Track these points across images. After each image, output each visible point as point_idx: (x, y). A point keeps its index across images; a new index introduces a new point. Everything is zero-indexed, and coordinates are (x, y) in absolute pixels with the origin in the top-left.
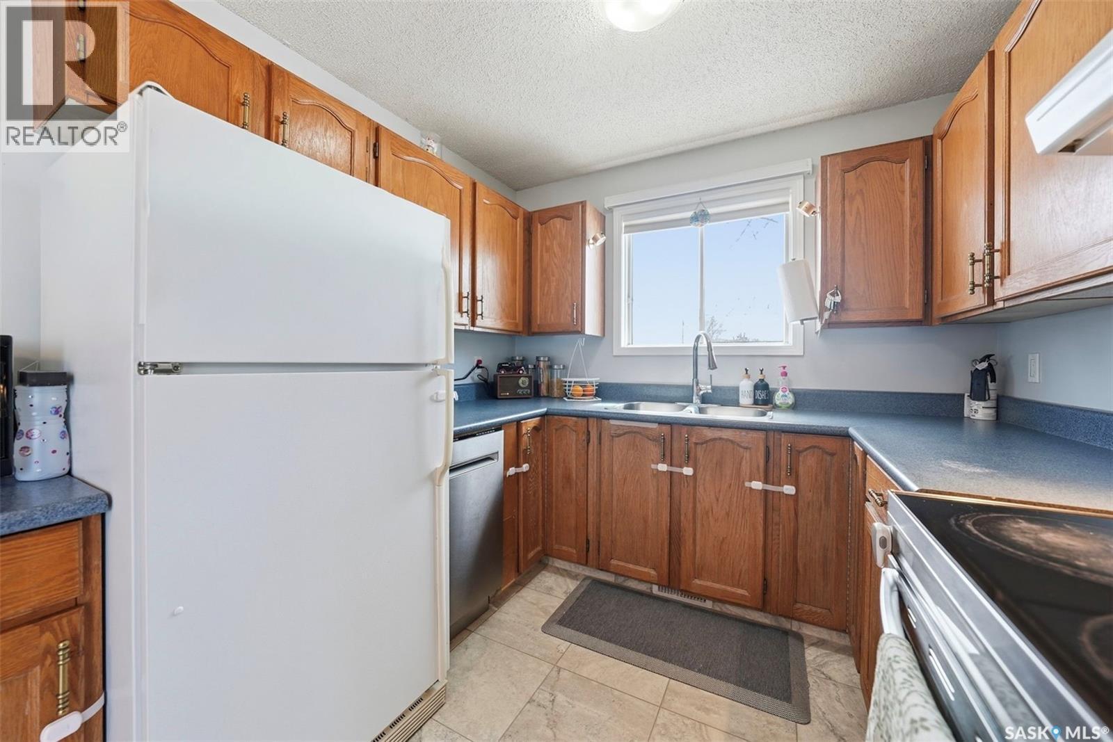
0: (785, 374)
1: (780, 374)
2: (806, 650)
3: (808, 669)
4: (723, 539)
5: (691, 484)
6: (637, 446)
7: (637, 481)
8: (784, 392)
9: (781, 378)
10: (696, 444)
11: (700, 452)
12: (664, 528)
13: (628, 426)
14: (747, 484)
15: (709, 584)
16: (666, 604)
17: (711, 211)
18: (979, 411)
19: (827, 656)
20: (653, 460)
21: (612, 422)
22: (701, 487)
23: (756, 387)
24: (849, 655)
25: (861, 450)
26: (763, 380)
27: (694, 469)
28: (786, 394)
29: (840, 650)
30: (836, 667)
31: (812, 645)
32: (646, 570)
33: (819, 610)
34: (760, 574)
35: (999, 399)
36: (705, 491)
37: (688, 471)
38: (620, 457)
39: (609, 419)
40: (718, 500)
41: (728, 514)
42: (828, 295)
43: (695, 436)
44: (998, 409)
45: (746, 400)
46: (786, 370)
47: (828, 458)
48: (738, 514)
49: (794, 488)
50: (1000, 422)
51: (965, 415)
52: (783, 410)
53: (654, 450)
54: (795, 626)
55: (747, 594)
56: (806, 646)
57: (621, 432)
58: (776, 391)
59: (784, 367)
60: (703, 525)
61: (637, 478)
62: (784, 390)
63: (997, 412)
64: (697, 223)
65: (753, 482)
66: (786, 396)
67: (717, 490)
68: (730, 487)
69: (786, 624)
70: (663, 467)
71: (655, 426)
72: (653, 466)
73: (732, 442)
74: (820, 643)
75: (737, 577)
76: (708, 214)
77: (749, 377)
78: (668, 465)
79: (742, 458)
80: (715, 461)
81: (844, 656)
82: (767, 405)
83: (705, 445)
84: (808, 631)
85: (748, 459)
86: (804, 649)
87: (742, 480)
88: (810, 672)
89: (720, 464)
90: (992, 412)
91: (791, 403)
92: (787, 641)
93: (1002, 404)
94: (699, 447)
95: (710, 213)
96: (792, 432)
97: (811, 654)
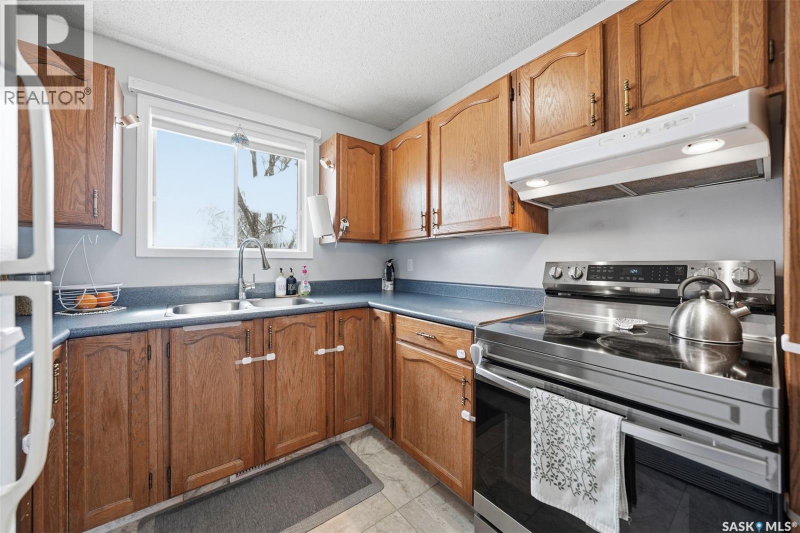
0: (305, 272)
1: (302, 272)
2: (351, 448)
3: (360, 457)
4: (299, 401)
5: (273, 367)
6: (218, 347)
7: (218, 384)
8: (306, 284)
9: (304, 274)
10: (276, 332)
11: (279, 338)
12: (249, 415)
13: (207, 330)
14: (315, 353)
15: (289, 442)
16: (252, 483)
17: (250, 138)
18: (388, 286)
19: (361, 444)
20: (235, 357)
21: (186, 329)
22: (281, 367)
23: (288, 282)
24: (368, 436)
25: (389, 313)
26: (292, 276)
27: (276, 355)
28: (307, 285)
29: (363, 435)
30: (369, 446)
31: (351, 442)
32: (231, 464)
33: (356, 418)
34: (324, 414)
35: (395, 280)
36: (284, 368)
37: (271, 357)
38: (196, 364)
39: (182, 327)
40: (294, 373)
41: (301, 381)
42: (341, 221)
43: (276, 326)
44: (394, 284)
45: (281, 291)
46: (306, 269)
47: (358, 321)
48: (309, 378)
49: (343, 346)
50: (396, 291)
51: (383, 289)
52: (305, 296)
53: (235, 346)
54: (338, 438)
55: (316, 433)
56: (349, 446)
57: (199, 338)
58: (300, 283)
59: (305, 267)
60: (283, 397)
61: (218, 380)
62: (306, 282)
63: (394, 286)
64: (237, 144)
65: (319, 350)
66: (307, 287)
67: (293, 365)
68: (302, 360)
69: (333, 440)
70: (247, 360)
71: (239, 324)
72: (237, 362)
73: (304, 324)
74: (353, 439)
75: (309, 425)
76: (247, 140)
77: (283, 275)
78: (252, 358)
79: (311, 335)
80: (291, 343)
81: (366, 438)
82: (295, 294)
83: (283, 331)
84: (345, 436)
85: (315, 334)
86: (349, 448)
87: (310, 351)
88: (362, 458)
89: (295, 343)
90: (392, 286)
91: (309, 291)
92: (342, 449)
93: (396, 282)
94: (279, 334)
95: (249, 140)
96: (341, 310)
97: (355, 447)
